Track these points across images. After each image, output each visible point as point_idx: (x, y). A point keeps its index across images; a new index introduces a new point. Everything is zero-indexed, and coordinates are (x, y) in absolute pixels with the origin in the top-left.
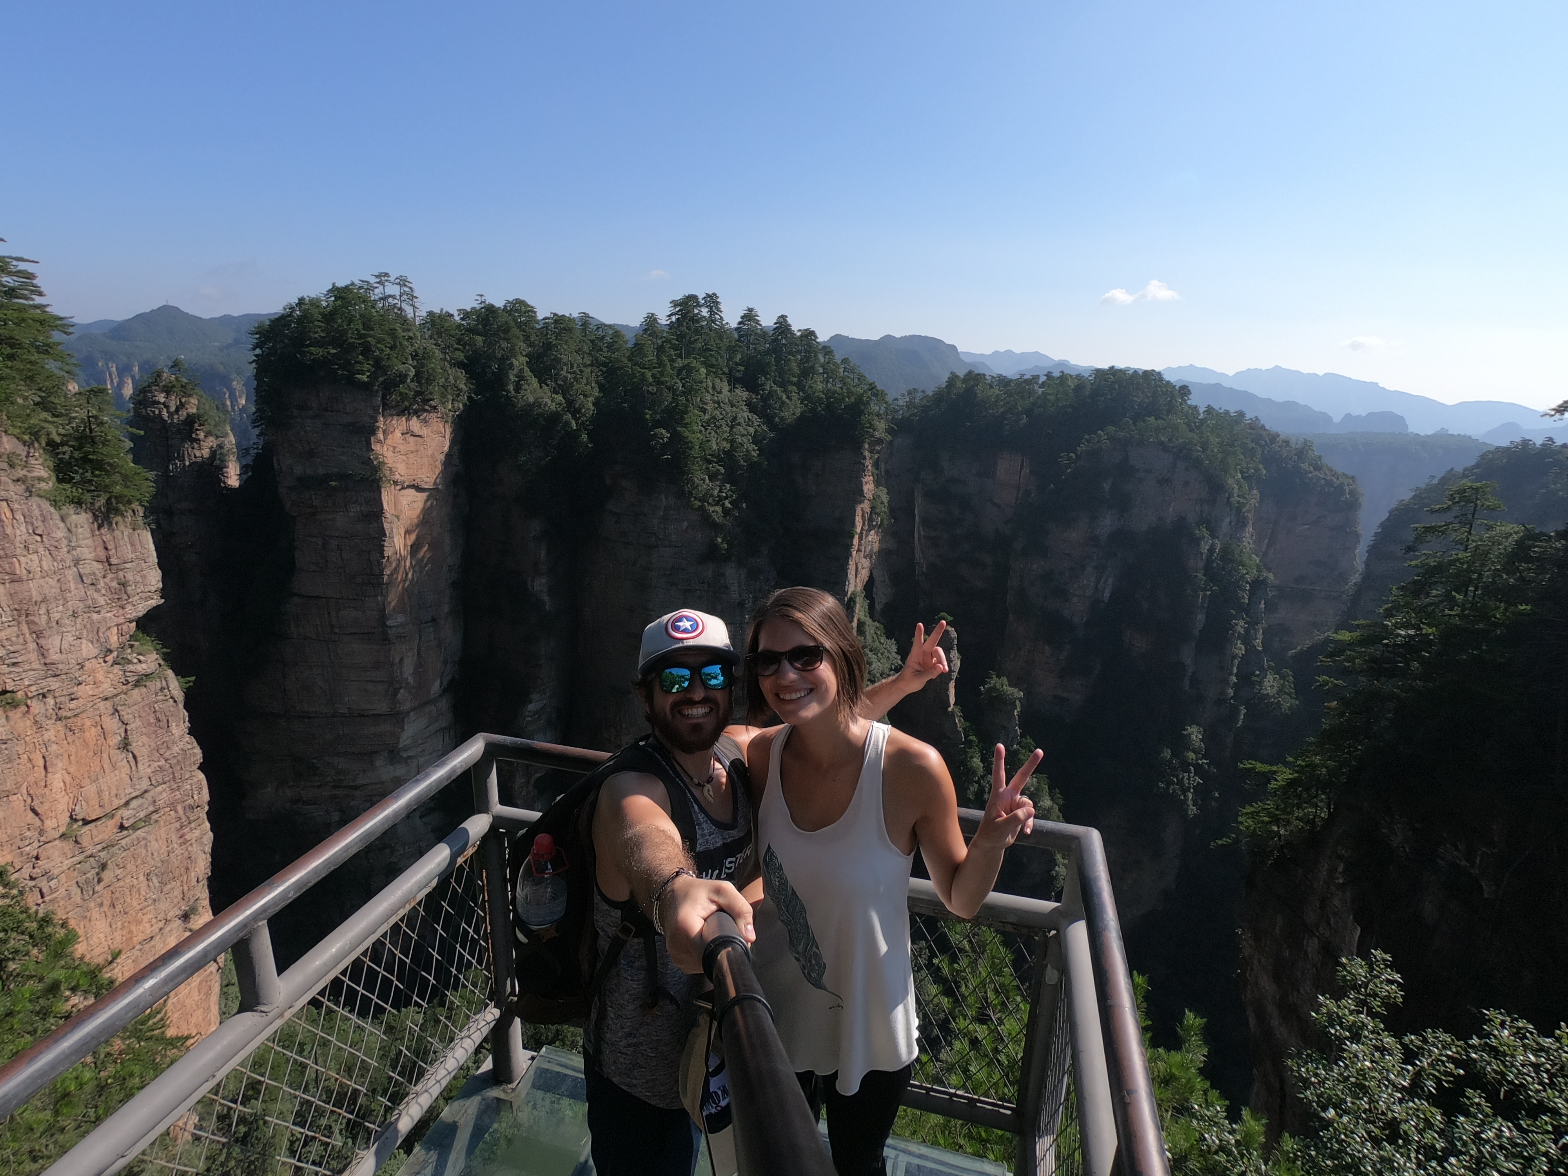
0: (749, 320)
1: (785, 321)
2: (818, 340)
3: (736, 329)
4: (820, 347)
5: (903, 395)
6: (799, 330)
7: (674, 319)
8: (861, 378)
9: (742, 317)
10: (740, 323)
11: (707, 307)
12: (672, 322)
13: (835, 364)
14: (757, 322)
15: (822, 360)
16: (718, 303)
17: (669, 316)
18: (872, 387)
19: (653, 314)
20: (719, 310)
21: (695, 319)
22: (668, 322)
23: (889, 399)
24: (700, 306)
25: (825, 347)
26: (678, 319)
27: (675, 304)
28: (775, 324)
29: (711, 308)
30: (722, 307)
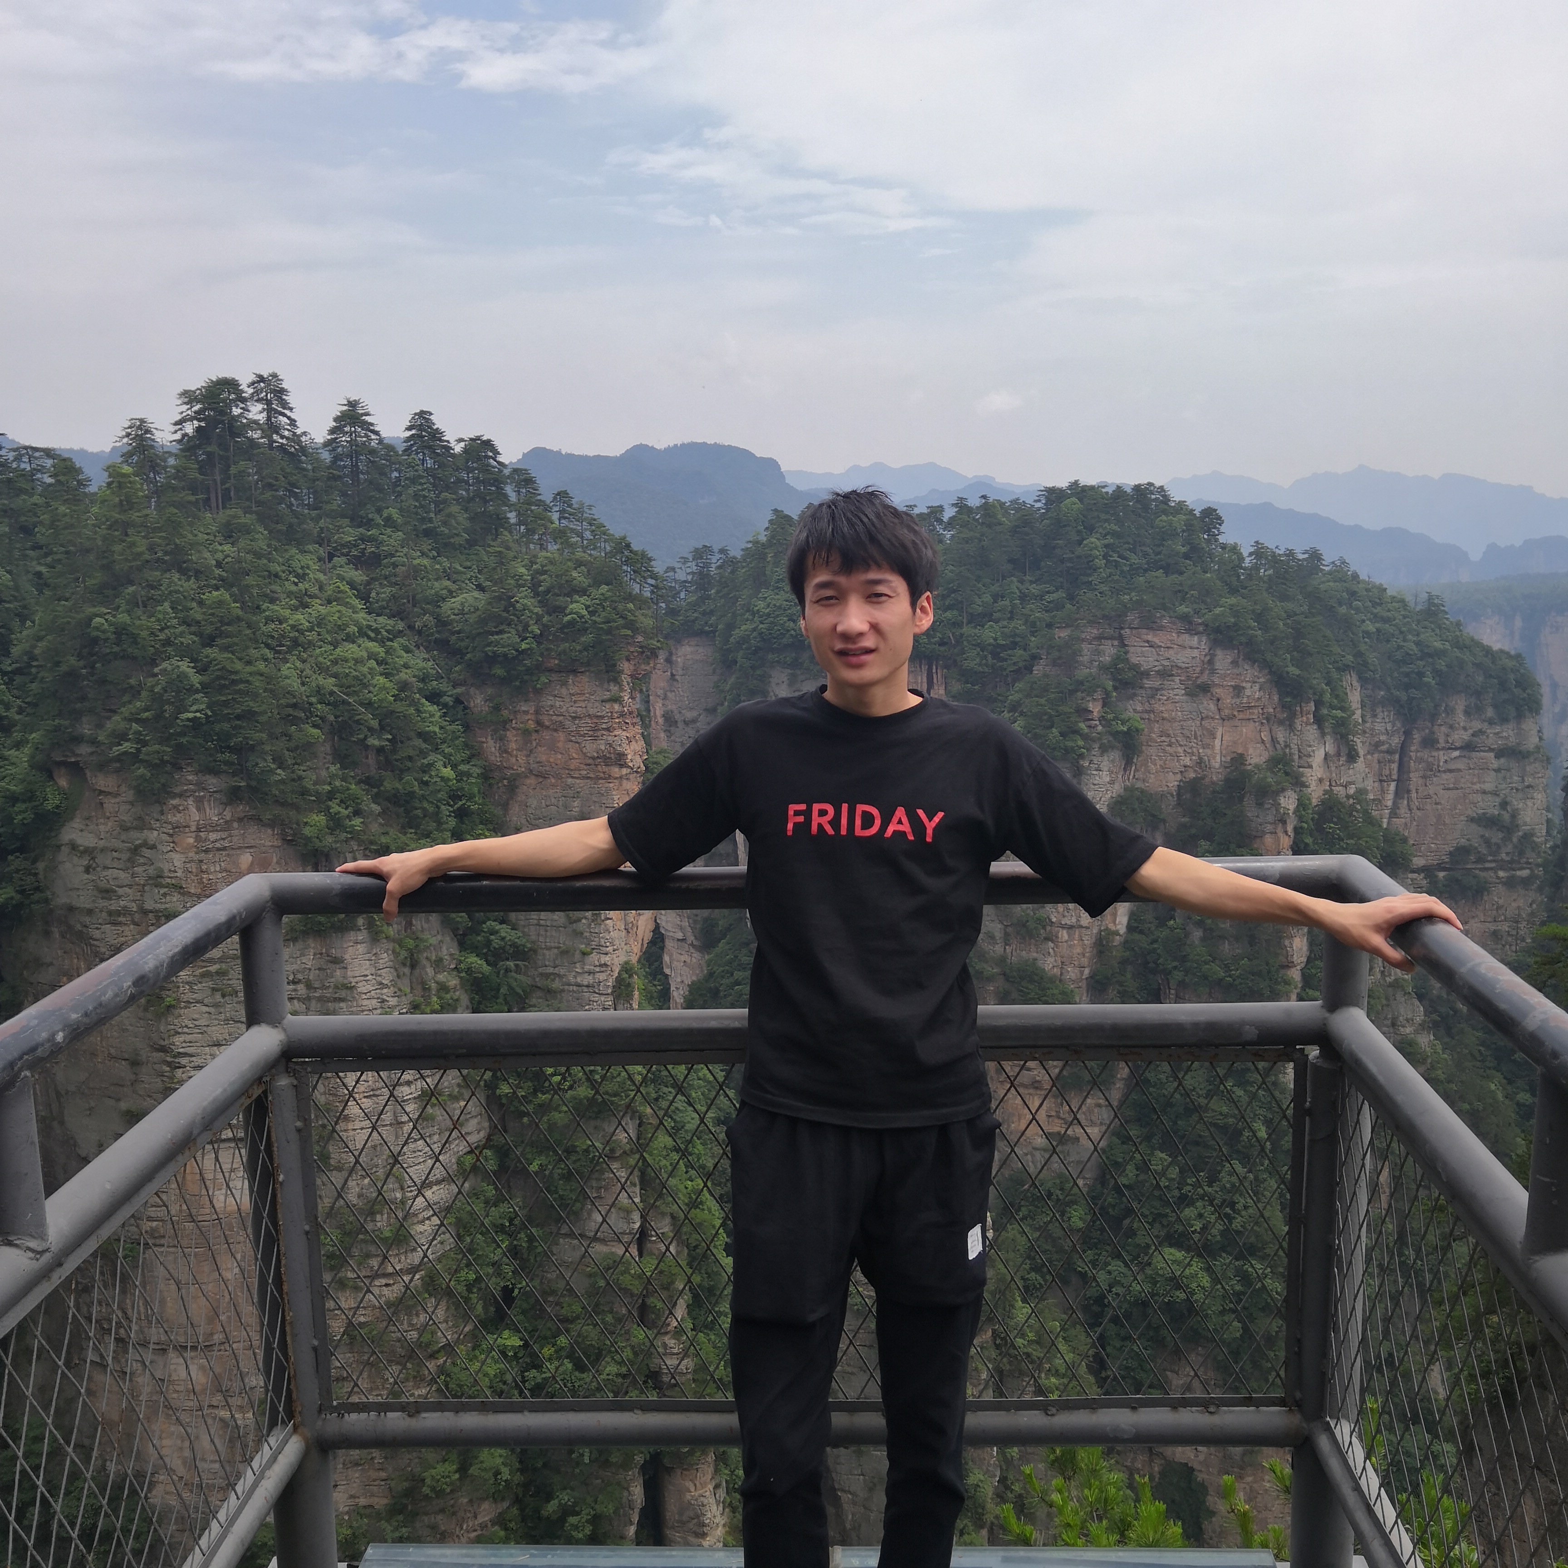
0: (353, 424)
1: (429, 423)
2: (500, 459)
3: (327, 444)
4: (506, 472)
5: (685, 560)
6: (460, 440)
7: (189, 428)
8: (598, 528)
9: (336, 420)
10: (332, 431)
11: (259, 400)
12: (185, 435)
13: (540, 503)
14: (368, 427)
15: (513, 497)
16: (283, 391)
17: (179, 423)
18: (622, 546)
19: (142, 421)
20: (285, 405)
21: (234, 428)
22: (178, 436)
23: (659, 567)
24: (244, 400)
25: (516, 471)
26: (198, 430)
27: (189, 397)
28: (409, 429)
29: (269, 403)
30: (290, 399)
